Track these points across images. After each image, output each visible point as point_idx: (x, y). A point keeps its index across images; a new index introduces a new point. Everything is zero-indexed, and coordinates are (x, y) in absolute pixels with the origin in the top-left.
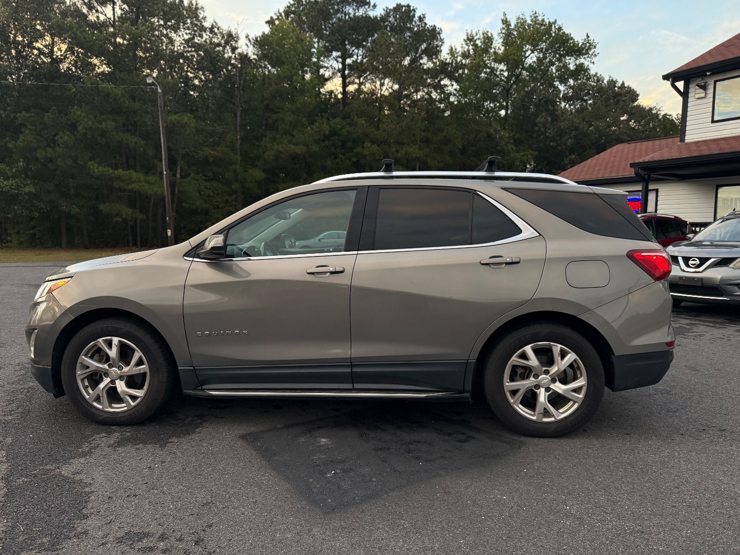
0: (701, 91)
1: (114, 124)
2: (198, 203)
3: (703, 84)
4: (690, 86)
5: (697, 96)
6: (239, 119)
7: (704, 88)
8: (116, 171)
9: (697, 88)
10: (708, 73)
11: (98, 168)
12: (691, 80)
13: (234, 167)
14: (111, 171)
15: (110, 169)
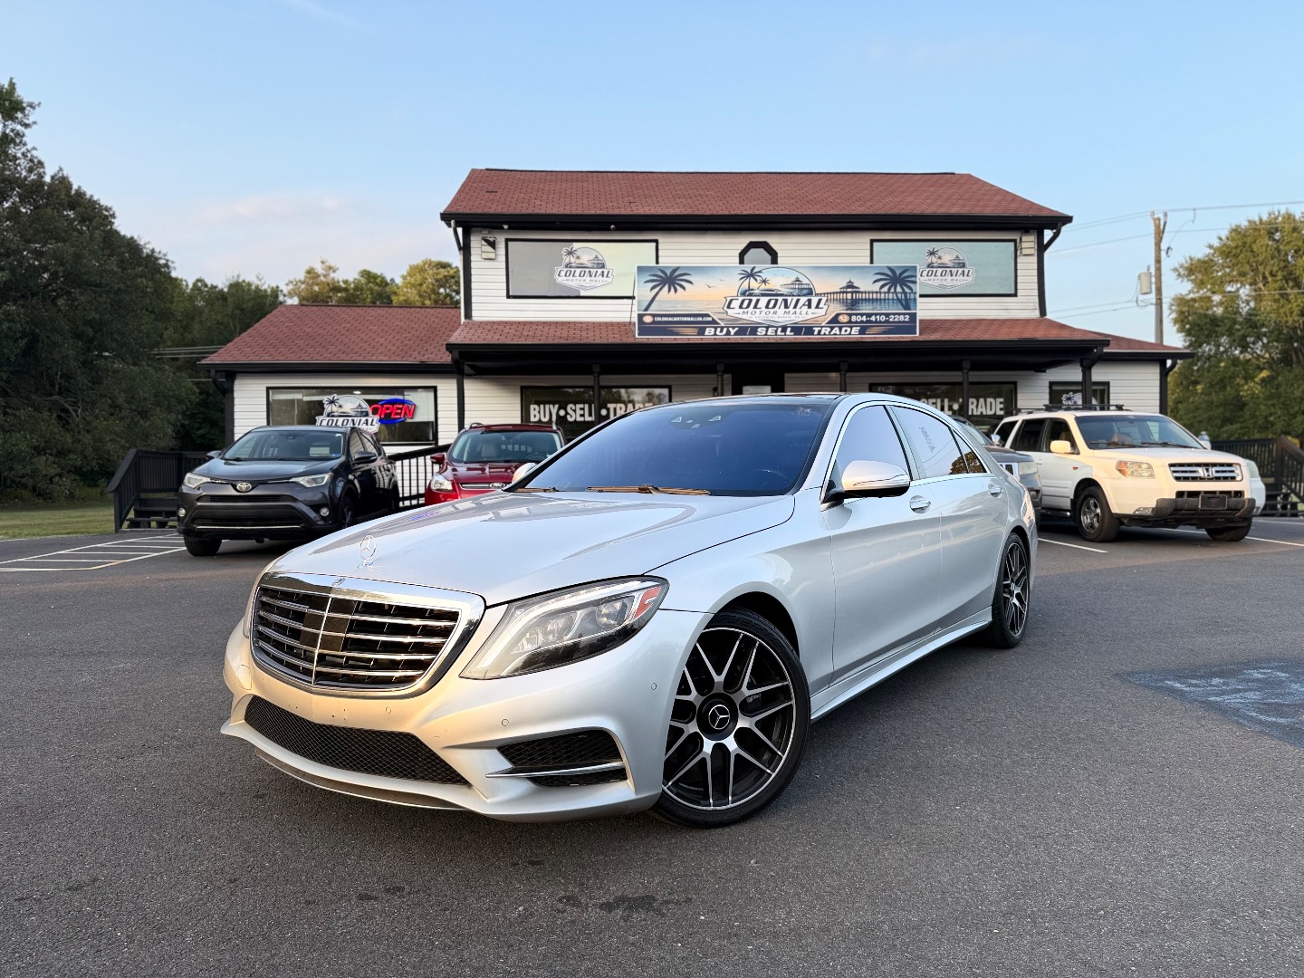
0: (489, 249)
3: (492, 240)
4: (472, 238)
5: (485, 256)
7: (493, 245)
9: (484, 243)
10: (506, 227)
12: (473, 229)
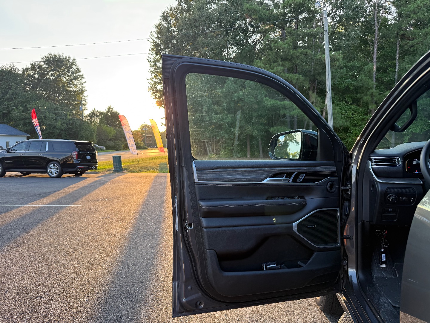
1: (282, 68)
2: (341, 122)
6: (375, 52)
8: (282, 103)
11: (270, 102)
13: (371, 90)
14: (279, 103)
15: (278, 101)
